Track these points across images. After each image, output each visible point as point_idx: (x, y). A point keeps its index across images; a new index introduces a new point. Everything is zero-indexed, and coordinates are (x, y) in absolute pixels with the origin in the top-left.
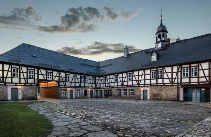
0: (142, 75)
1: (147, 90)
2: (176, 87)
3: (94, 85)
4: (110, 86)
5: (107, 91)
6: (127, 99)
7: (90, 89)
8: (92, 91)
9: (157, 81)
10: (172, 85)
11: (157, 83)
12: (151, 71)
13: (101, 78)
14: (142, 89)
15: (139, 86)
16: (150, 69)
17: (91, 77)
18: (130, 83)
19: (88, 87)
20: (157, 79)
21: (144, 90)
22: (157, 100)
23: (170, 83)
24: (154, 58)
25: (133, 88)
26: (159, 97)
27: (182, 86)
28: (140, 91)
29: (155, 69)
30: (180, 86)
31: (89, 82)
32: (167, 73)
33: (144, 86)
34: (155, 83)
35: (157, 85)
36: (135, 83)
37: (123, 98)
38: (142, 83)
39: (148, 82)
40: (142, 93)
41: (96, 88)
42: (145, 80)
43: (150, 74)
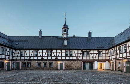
0: (60, 53)
1: (63, 63)
2: (80, 62)
3: (11, 58)
4: (29, 59)
5: (25, 63)
6: (47, 70)
7: (7, 61)
8: (9, 63)
9: (69, 58)
10: (78, 61)
11: (69, 59)
12: (65, 51)
13: (18, 51)
14: (59, 62)
15: (57, 60)
16: (65, 49)
17: (8, 49)
18: (50, 58)
19: (5, 59)
20: (69, 57)
21: (60, 63)
22: (69, 69)
23: (77, 59)
24: (65, 43)
25: (52, 61)
26: (71, 68)
27: (83, 61)
28: (57, 64)
29: (68, 50)
30: (82, 61)
31: (6, 54)
32: (75, 53)
33: (61, 60)
34: (68, 59)
35: (70, 60)
36: (53, 58)
37: (43, 69)
38: (59, 58)
39: (63, 58)
40: (59, 65)
41: (12, 60)
42: (61, 56)
43: (65, 53)
